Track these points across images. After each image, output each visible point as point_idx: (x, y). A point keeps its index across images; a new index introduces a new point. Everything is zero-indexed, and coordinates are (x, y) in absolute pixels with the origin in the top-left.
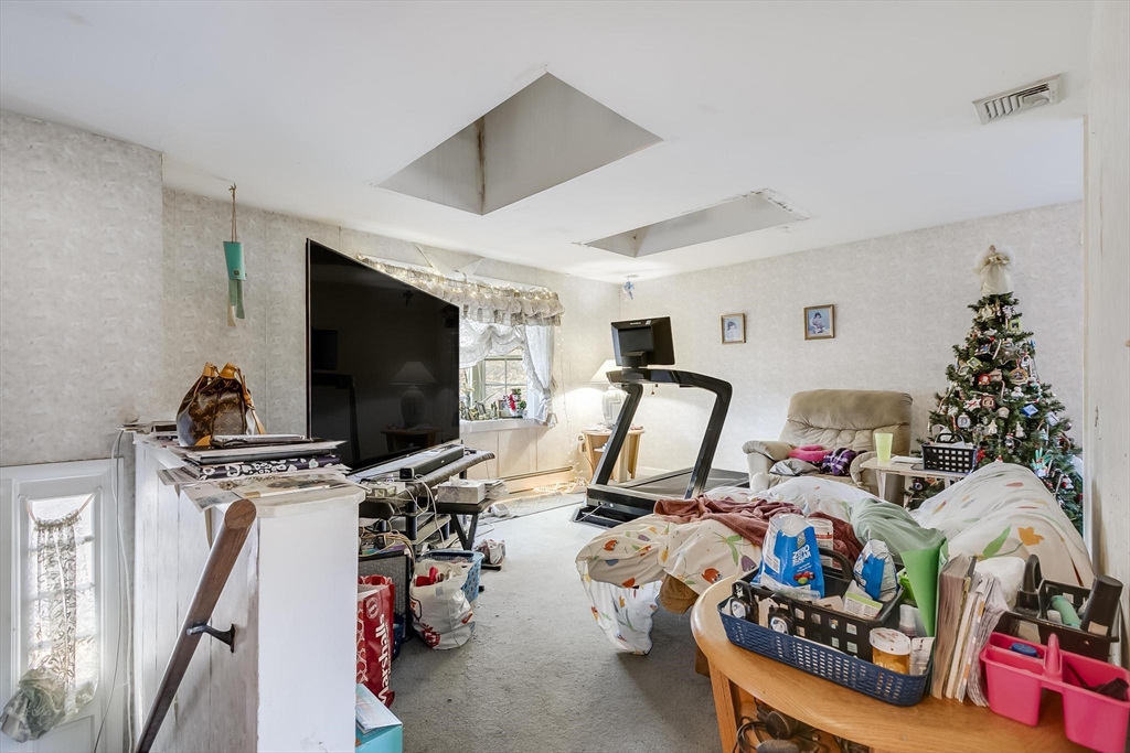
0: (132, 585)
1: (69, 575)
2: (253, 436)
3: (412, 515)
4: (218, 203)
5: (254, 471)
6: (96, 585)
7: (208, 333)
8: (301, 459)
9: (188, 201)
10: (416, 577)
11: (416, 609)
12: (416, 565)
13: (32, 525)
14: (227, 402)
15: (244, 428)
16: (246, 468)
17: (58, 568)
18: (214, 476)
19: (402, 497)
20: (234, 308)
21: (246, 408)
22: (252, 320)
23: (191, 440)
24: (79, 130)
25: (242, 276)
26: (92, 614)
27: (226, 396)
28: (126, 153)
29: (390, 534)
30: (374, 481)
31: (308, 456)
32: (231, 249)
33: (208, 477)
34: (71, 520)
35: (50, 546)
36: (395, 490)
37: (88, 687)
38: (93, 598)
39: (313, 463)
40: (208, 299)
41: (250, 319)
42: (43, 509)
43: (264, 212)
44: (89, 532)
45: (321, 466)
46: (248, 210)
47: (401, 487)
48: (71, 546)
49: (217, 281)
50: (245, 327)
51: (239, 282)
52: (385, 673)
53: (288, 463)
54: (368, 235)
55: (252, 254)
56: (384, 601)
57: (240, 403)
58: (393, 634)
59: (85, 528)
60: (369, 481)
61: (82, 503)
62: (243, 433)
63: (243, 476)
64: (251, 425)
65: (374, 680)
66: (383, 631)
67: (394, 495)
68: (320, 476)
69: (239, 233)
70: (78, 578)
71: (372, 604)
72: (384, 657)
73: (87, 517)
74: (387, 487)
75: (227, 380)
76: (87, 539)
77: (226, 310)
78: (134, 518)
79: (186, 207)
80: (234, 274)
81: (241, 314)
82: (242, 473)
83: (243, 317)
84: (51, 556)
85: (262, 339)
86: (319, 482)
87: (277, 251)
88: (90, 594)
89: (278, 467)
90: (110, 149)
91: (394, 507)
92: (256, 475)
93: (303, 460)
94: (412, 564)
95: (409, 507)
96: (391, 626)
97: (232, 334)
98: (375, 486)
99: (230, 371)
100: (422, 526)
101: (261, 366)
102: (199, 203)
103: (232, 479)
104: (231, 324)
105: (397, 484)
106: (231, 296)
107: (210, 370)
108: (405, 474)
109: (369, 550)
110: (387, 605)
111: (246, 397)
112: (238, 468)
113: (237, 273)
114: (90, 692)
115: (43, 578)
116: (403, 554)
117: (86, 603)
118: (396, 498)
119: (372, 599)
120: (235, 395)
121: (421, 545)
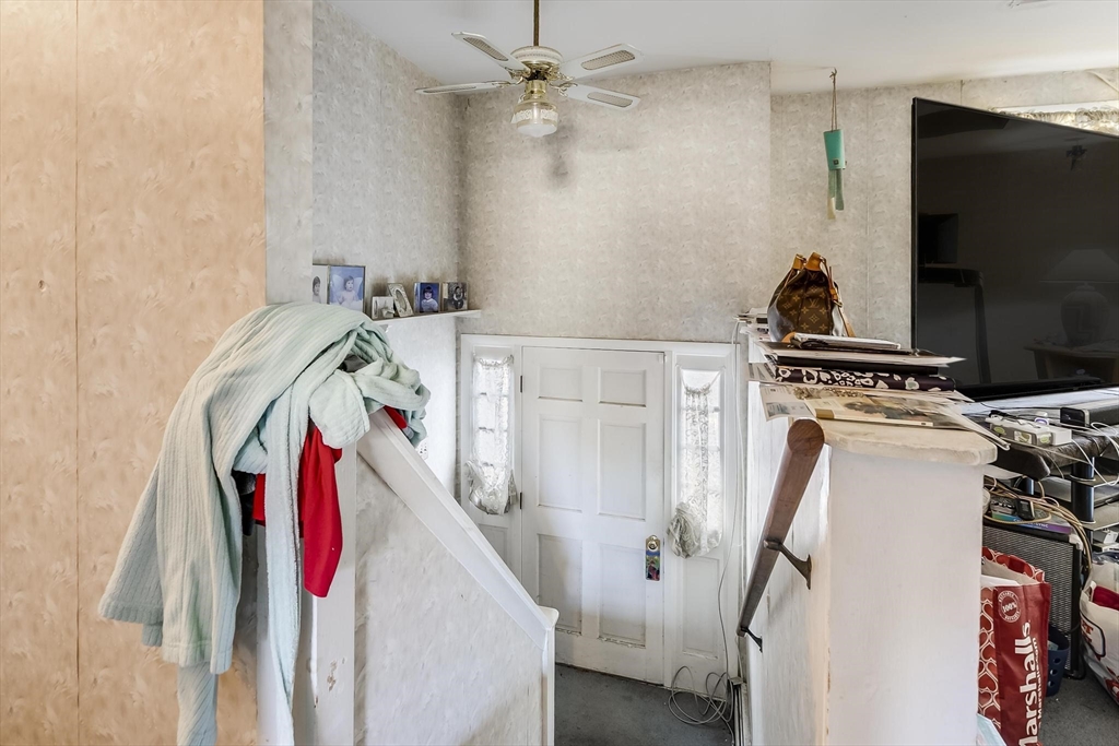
0: (746, 459)
1: (704, 434)
2: (840, 338)
3: (1083, 481)
4: (820, 95)
5: (834, 381)
6: (721, 450)
7: (810, 229)
8: (896, 375)
9: (793, 101)
10: (1093, 585)
11: (1094, 637)
12: (1093, 565)
13: (683, 390)
14: (813, 297)
15: (829, 327)
16: (825, 376)
17: (698, 427)
18: (790, 379)
19: (1065, 451)
20: (833, 200)
21: (833, 305)
22: (853, 210)
23: (778, 335)
24: (711, 66)
25: (842, 165)
26: (718, 473)
27: (814, 291)
28: (743, 73)
29: (1040, 501)
30: (1014, 418)
31: (906, 371)
32: (831, 139)
33: (784, 379)
34: (706, 390)
35: (693, 409)
36: (1052, 438)
37: (715, 534)
38: (719, 459)
39: (911, 382)
40: (810, 194)
41: (851, 210)
42: (691, 378)
43: (867, 90)
44: (717, 405)
45: (923, 389)
46: (849, 94)
47: (1064, 437)
48: (705, 413)
49: (818, 175)
50: (845, 220)
51: (838, 171)
52: (1031, 714)
53: (876, 379)
54: (1005, 80)
55: (853, 140)
56: (1031, 604)
57: (826, 298)
58: (1046, 659)
59: (713, 400)
60: (1004, 415)
61: (712, 377)
62: (828, 333)
63: (821, 386)
64: (838, 325)
65: (1012, 715)
66: (1027, 646)
67: (1051, 445)
68: (921, 403)
69: (840, 121)
70: (710, 441)
71: (1008, 601)
72: (1030, 688)
73: (716, 389)
74: (1036, 431)
75: (812, 272)
76: (716, 410)
77: (826, 203)
78: (747, 399)
79: (792, 108)
80: (834, 163)
81: (840, 206)
82: (819, 380)
83: (842, 209)
84: (694, 417)
85: (862, 231)
86: (918, 414)
87: (880, 130)
88: (718, 455)
89: (863, 381)
90: (733, 74)
91: (1049, 463)
92: (836, 386)
93: (897, 378)
94: (1085, 562)
95: (1079, 470)
96: (1042, 644)
97: (832, 228)
98: (1014, 425)
99: (815, 262)
100: (1104, 503)
101: (862, 261)
102: (803, 100)
103: (808, 387)
104: (831, 216)
105: (1055, 430)
106: (830, 188)
107: (800, 263)
108: (1071, 417)
109: (1002, 514)
110: (1035, 611)
111: (832, 292)
112: (815, 374)
113: (836, 162)
114: (717, 539)
115: (689, 433)
116: (1067, 542)
117: (714, 460)
118: (1054, 451)
119: (1009, 593)
120: (822, 290)
121: (1102, 533)
